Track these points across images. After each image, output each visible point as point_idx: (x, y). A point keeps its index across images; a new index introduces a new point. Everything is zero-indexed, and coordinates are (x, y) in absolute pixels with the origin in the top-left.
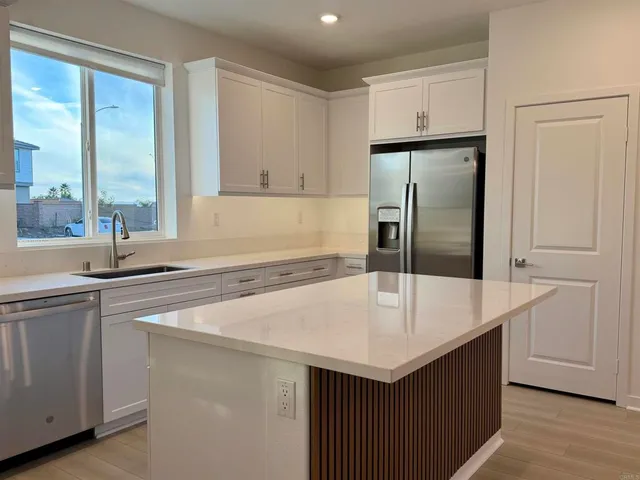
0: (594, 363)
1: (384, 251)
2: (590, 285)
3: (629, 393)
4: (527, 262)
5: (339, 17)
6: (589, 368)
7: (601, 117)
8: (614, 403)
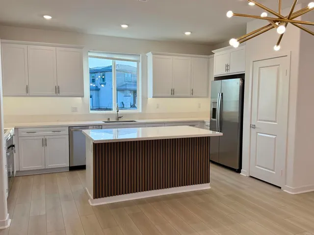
0: (275, 170)
1: (214, 119)
2: (274, 137)
3: (286, 184)
4: (256, 126)
5: (191, 32)
6: (273, 172)
7: (279, 65)
8: (280, 188)
